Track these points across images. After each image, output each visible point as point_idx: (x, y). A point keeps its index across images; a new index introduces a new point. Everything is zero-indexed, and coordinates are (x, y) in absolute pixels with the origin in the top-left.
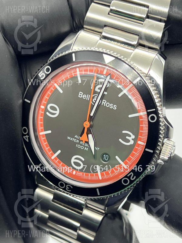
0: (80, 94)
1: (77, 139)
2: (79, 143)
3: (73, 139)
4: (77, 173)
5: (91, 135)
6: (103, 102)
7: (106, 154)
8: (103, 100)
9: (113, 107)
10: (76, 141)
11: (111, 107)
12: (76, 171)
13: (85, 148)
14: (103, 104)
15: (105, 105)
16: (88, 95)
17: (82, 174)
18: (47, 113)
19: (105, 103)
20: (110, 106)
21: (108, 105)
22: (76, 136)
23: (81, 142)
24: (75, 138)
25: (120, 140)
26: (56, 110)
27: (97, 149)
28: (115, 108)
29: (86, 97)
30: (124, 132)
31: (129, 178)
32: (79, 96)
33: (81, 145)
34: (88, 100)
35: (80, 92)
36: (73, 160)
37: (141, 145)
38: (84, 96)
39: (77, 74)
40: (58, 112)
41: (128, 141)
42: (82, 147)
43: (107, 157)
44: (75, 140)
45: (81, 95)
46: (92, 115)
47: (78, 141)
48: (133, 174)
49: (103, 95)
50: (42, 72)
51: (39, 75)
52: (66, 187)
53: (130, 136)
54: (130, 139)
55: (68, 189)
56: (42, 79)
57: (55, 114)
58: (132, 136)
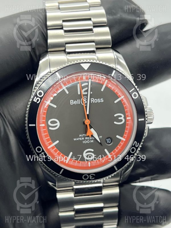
0: (71, 102)
1: (82, 137)
2: (85, 140)
3: (78, 139)
4: (92, 163)
5: (92, 129)
6: (91, 101)
7: (108, 138)
8: (91, 99)
9: (101, 101)
10: (82, 139)
11: (99, 101)
12: (90, 162)
13: (91, 141)
14: (92, 101)
15: (94, 102)
16: (78, 100)
17: (95, 162)
18: (50, 128)
19: (93, 101)
20: (98, 101)
21: (96, 101)
22: (80, 135)
23: (86, 138)
24: (80, 137)
25: (115, 123)
26: (56, 122)
28: (102, 101)
29: (76, 102)
30: (115, 115)
31: (134, 146)
32: (71, 104)
33: (87, 140)
34: (79, 103)
35: (71, 101)
38: (75, 102)
40: (58, 124)
41: (121, 120)
42: (88, 142)
43: (109, 140)
44: (80, 138)
45: (73, 102)
46: (88, 113)
47: (83, 138)
48: (136, 142)
50: (36, 97)
51: (34, 100)
52: (89, 177)
53: (121, 116)
54: (122, 118)
55: (92, 178)
56: (38, 103)
57: (56, 126)
58: (123, 116)
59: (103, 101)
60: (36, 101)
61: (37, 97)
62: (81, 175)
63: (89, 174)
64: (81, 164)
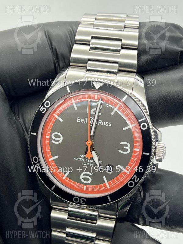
0: (78, 120)
1: (82, 158)
2: (85, 161)
3: (78, 159)
5: (94, 151)
6: (99, 122)
7: (109, 165)
8: (99, 120)
9: (109, 124)
10: (82, 160)
11: (107, 125)
12: (86, 186)
13: (91, 164)
14: (100, 123)
15: (101, 124)
16: (85, 119)
17: (92, 187)
18: (52, 141)
19: (101, 123)
20: (105, 124)
21: (104, 123)
22: (81, 156)
23: (86, 160)
25: (119, 151)
26: (59, 137)
27: (101, 162)
29: (83, 121)
30: (121, 143)
31: (134, 180)
32: (78, 121)
33: (87, 162)
34: (86, 123)
35: (78, 118)
36: (82, 177)
37: (137, 151)
38: (81, 121)
39: (72, 103)
40: (61, 139)
41: (126, 150)
42: (88, 164)
45: (79, 120)
46: (92, 134)
47: (83, 159)
48: (136, 177)
49: (99, 116)
50: (42, 107)
51: (40, 110)
52: (80, 201)
53: (127, 146)
54: (128, 148)
55: (82, 202)
56: (43, 112)
57: (59, 140)
58: (129, 146)
59: (111, 125)
60: (42, 111)
61: (44, 107)
62: (72, 196)
63: (80, 198)
64: (77, 185)
